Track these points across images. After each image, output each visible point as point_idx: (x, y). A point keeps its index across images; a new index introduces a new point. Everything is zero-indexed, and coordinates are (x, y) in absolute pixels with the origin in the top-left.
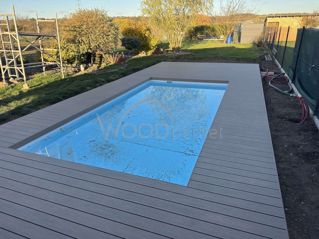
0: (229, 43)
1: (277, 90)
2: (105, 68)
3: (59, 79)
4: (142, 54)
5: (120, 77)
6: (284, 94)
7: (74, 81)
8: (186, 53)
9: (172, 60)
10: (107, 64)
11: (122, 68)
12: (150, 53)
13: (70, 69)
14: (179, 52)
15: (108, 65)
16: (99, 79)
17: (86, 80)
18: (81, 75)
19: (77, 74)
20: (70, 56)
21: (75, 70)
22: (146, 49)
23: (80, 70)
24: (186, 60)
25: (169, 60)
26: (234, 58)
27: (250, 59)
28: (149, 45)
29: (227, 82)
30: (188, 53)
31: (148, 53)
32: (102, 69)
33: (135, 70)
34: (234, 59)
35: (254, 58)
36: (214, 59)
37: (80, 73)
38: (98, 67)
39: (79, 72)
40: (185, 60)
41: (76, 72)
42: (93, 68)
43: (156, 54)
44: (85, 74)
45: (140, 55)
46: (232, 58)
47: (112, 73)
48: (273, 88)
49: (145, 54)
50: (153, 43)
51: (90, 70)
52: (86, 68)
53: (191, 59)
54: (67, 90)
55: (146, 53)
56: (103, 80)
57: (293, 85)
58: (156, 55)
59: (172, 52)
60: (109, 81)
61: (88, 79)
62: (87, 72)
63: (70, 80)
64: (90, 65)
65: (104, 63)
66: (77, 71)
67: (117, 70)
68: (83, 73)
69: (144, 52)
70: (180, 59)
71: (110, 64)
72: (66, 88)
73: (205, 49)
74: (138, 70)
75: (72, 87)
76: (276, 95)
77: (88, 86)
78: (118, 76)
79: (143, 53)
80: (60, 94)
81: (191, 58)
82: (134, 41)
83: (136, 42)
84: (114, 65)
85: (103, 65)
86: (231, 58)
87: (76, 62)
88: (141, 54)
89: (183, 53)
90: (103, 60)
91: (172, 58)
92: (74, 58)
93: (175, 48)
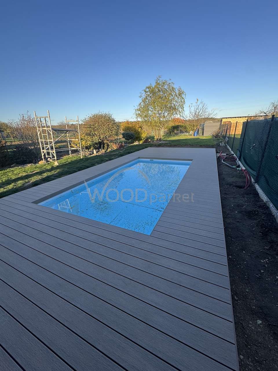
0: (196, 136)
1: (227, 165)
2: (110, 152)
3: (79, 159)
5: (119, 157)
6: (233, 168)
7: (88, 160)
9: (156, 146)
11: (121, 151)
12: (141, 142)
13: (87, 153)
14: (161, 141)
16: (104, 158)
17: (96, 159)
18: (94, 156)
19: (91, 156)
20: (88, 144)
22: (139, 139)
23: (93, 153)
24: (166, 146)
26: (198, 145)
27: (209, 145)
28: (141, 137)
29: (191, 160)
32: (108, 153)
33: (129, 153)
36: (184, 145)
37: (93, 155)
38: (105, 151)
41: (91, 154)
42: (102, 151)
43: (145, 143)
44: (96, 155)
45: (135, 143)
47: (114, 155)
48: (224, 164)
50: (144, 136)
51: (100, 153)
52: (97, 152)
54: (82, 165)
55: (139, 142)
56: (107, 159)
57: (239, 162)
59: (156, 142)
60: (110, 160)
61: (97, 159)
62: (98, 154)
63: (86, 159)
64: (100, 150)
65: (110, 149)
67: (117, 153)
68: (95, 155)
69: (137, 142)
70: (161, 146)
71: (113, 149)
72: (82, 164)
74: (132, 152)
75: (86, 164)
76: (227, 169)
77: (96, 163)
78: (117, 157)
80: (77, 168)
81: (169, 145)
83: (132, 135)
84: (116, 150)
87: (92, 148)
89: (164, 142)
90: (109, 147)
92: (91, 146)
93: (158, 139)
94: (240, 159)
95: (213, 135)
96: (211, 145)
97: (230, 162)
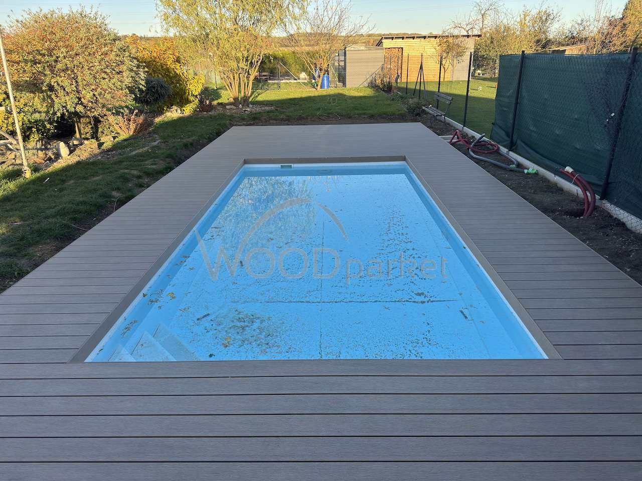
0: (326, 87)
1: (495, 165)
2: (116, 147)
4: (173, 114)
6: (511, 170)
8: (263, 108)
9: (245, 123)
10: (114, 138)
11: (155, 144)
12: (188, 110)
13: (33, 155)
14: (248, 106)
15: (117, 139)
16: (123, 171)
19: (58, 165)
21: (48, 156)
22: (179, 101)
23: (58, 156)
24: (275, 122)
25: (240, 124)
26: (364, 114)
28: (185, 93)
29: (402, 158)
30: (267, 108)
31: (185, 109)
32: (109, 150)
33: (188, 148)
34: (366, 116)
35: (400, 112)
36: (327, 118)
37: (62, 163)
38: (98, 146)
39: (59, 161)
40: (271, 121)
41: (52, 160)
42: (87, 148)
43: (204, 112)
45: (168, 114)
46: (361, 114)
47: (144, 156)
48: (487, 161)
49: (179, 111)
50: (195, 88)
51: (84, 154)
52: (71, 151)
53: (282, 120)
55: (181, 110)
56: (135, 173)
57: (513, 156)
58: (205, 113)
61: (97, 174)
63: (52, 180)
64: (75, 142)
65: (106, 137)
66: (53, 157)
69: (176, 108)
70: (260, 120)
71: (119, 137)
73: (291, 99)
74: (193, 146)
75: (76, 196)
79: (175, 111)
81: (283, 118)
82: (156, 86)
83: (162, 86)
84: (132, 138)
85: (108, 141)
86: (359, 115)
88: (171, 112)
89: (258, 109)
90: (100, 130)
91: (243, 119)
93: (240, 99)
94: (512, 147)
95: (373, 85)
96: (397, 113)
97: (488, 155)
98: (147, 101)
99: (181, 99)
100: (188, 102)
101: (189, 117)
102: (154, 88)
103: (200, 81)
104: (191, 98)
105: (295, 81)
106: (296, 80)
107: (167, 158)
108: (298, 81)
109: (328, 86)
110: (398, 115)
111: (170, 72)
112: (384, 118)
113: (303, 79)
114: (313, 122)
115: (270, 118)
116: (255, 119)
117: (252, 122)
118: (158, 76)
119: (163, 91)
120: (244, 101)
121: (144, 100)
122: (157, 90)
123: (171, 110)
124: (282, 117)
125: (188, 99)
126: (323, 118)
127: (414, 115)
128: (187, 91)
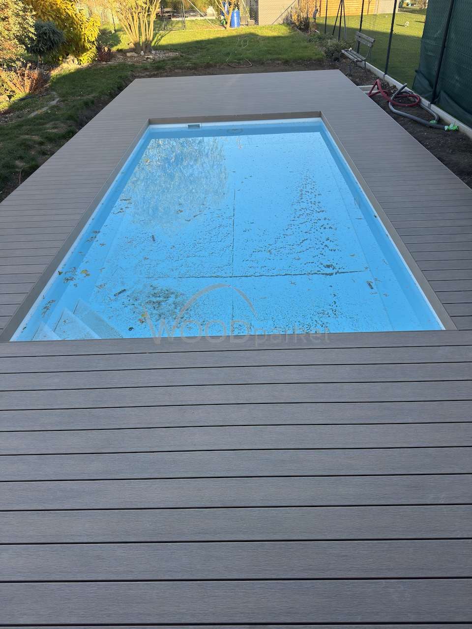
0: (236, 26)
1: (415, 121)
2: (14, 108)
4: (70, 65)
6: (434, 127)
8: (167, 55)
9: (148, 73)
10: (10, 97)
11: (53, 103)
12: (86, 59)
16: (24, 137)
22: (74, 49)
24: (180, 71)
25: (141, 74)
26: (278, 59)
28: (80, 39)
30: (172, 55)
31: (82, 59)
32: (7, 112)
34: (280, 62)
35: (317, 57)
36: (237, 64)
40: (176, 71)
43: (103, 61)
45: (65, 65)
48: (405, 116)
49: (76, 62)
50: (90, 33)
53: (188, 68)
58: (104, 63)
59: (133, 54)
67: (47, 110)
69: (72, 58)
70: (164, 69)
73: (197, 42)
78: (64, 126)
79: (72, 62)
82: (47, 31)
83: (54, 32)
84: (29, 97)
85: (3, 101)
86: (273, 60)
88: (68, 63)
89: (161, 56)
91: (146, 69)
93: (141, 43)
94: (434, 100)
95: (288, 22)
96: (314, 58)
97: (408, 109)
98: (40, 50)
99: (76, 46)
100: (84, 49)
101: (88, 69)
102: (45, 34)
103: (95, 24)
104: (88, 45)
105: (202, 18)
106: (201, 16)
107: (67, 119)
108: (205, 18)
109: (239, 24)
110: (315, 61)
111: (61, 14)
112: (299, 64)
113: (211, 15)
114: (222, 71)
115: (176, 67)
116: (158, 68)
117: (156, 73)
118: (49, 19)
119: (56, 38)
120: (146, 47)
121: (37, 49)
122: (49, 37)
123: (68, 60)
124: (188, 65)
125: (84, 46)
126: (233, 65)
127: (333, 60)
128: (83, 37)
